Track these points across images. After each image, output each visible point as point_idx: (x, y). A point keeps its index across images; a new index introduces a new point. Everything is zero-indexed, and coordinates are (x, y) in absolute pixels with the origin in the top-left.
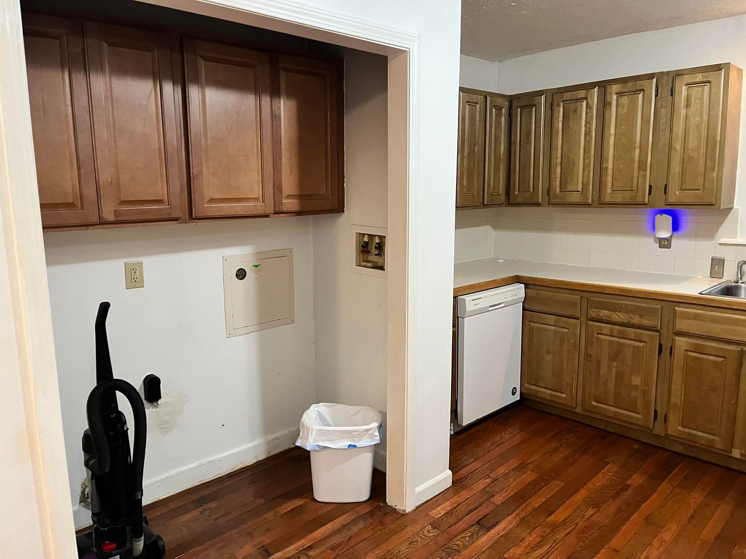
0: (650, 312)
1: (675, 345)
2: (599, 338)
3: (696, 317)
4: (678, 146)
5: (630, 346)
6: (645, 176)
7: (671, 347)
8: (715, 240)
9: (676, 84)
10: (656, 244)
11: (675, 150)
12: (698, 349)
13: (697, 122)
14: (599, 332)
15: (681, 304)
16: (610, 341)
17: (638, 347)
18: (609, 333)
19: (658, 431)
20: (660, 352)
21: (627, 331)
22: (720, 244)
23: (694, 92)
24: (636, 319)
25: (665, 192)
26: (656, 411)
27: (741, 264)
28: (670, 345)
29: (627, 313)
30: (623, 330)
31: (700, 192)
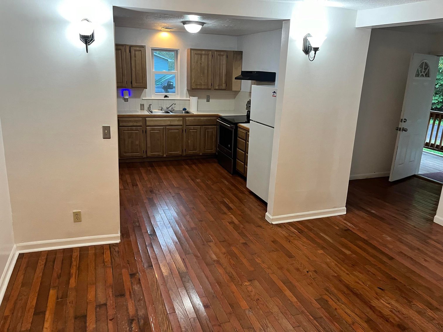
1: (147, 130)
2: (124, 132)
3: (152, 120)
4: (134, 69)
5: (134, 133)
6: (125, 78)
9: (131, 50)
10: (123, 101)
12: (153, 130)
13: (139, 62)
14: (124, 130)
15: (147, 117)
16: (128, 132)
17: (137, 132)
18: (127, 130)
19: (145, 156)
20: (143, 133)
21: (133, 128)
22: (142, 99)
23: (137, 53)
24: (135, 124)
25: (131, 83)
26: (143, 151)
27: (150, 105)
28: (145, 130)
29: (132, 122)
30: (131, 128)
31: (141, 84)
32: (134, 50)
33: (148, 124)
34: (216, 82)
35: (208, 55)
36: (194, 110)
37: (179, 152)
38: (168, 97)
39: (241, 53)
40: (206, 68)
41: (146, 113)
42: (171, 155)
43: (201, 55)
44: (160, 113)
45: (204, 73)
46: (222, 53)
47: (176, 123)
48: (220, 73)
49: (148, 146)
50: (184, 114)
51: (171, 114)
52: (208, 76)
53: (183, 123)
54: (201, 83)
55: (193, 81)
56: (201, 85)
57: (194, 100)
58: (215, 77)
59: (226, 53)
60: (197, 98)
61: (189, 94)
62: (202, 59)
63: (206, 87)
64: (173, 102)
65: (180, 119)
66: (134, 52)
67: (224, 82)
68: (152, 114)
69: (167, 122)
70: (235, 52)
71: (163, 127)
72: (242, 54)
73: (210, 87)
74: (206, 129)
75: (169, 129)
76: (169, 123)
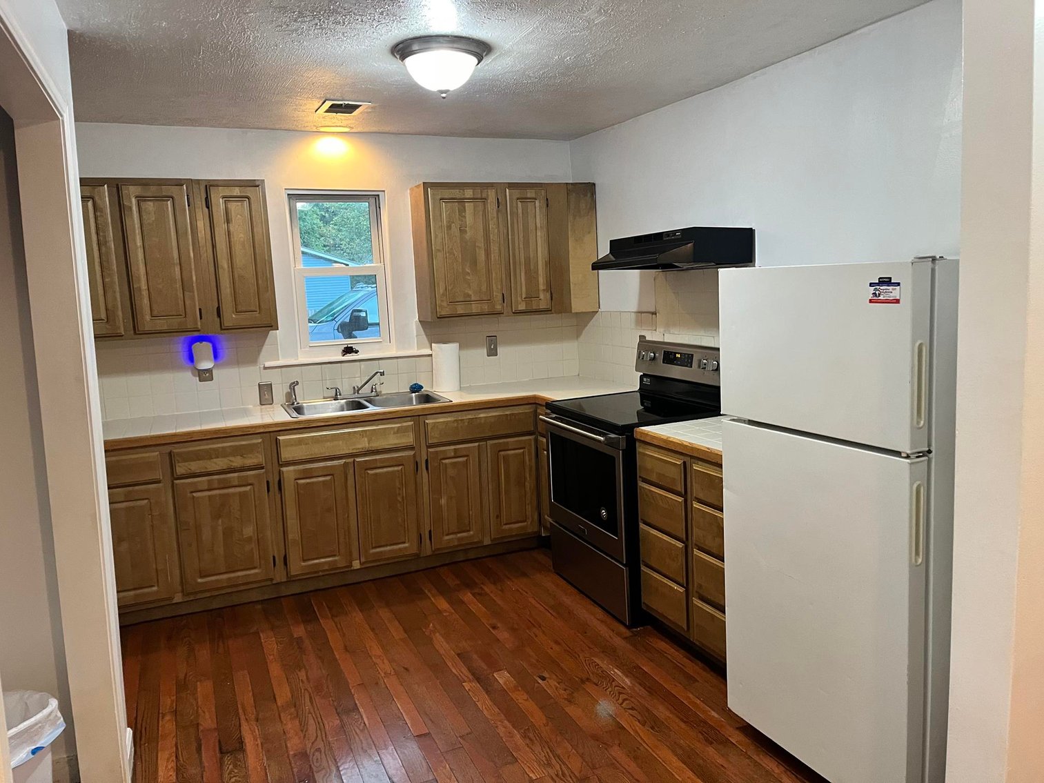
0: (251, 449)
1: (283, 478)
2: (194, 497)
3: (300, 442)
4: (224, 263)
5: (234, 494)
6: (193, 298)
7: (280, 481)
8: (258, 364)
9: (212, 196)
10: (194, 378)
11: (222, 267)
12: (307, 474)
13: (242, 239)
14: (192, 490)
15: (280, 433)
16: (209, 496)
17: (245, 492)
18: (206, 488)
19: (280, 576)
20: (268, 491)
21: (229, 478)
22: (265, 368)
23: (233, 206)
24: (237, 462)
25: (219, 315)
26: (274, 557)
27: (293, 385)
28: (277, 479)
29: (225, 456)
30: (224, 479)
31: (257, 314)
32: (223, 197)
33: (286, 454)
34: (519, 290)
35: (484, 200)
36: (449, 390)
37: (407, 546)
38: (357, 352)
39: (589, 189)
40: (481, 244)
41: (278, 415)
42: (379, 560)
43: (461, 201)
44: (330, 410)
45: (474, 263)
46: (530, 193)
47: (392, 441)
48: (528, 260)
49: (290, 536)
50: (416, 406)
51: (372, 409)
52: (489, 271)
53: (417, 438)
54: (469, 296)
55: (441, 291)
56: (468, 301)
57: (446, 354)
58: (515, 274)
59: (543, 192)
60: (458, 344)
61: (426, 335)
62: (465, 217)
63: (486, 308)
64: (375, 366)
65: (405, 424)
66: (222, 206)
67: (542, 287)
68: (302, 418)
69: (359, 440)
70: (570, 187)
71: (342, 461)
72: (593, 193)
73: (498, 307)
74: (500, 451)
75: (368, 466)
76: (364, 444)
